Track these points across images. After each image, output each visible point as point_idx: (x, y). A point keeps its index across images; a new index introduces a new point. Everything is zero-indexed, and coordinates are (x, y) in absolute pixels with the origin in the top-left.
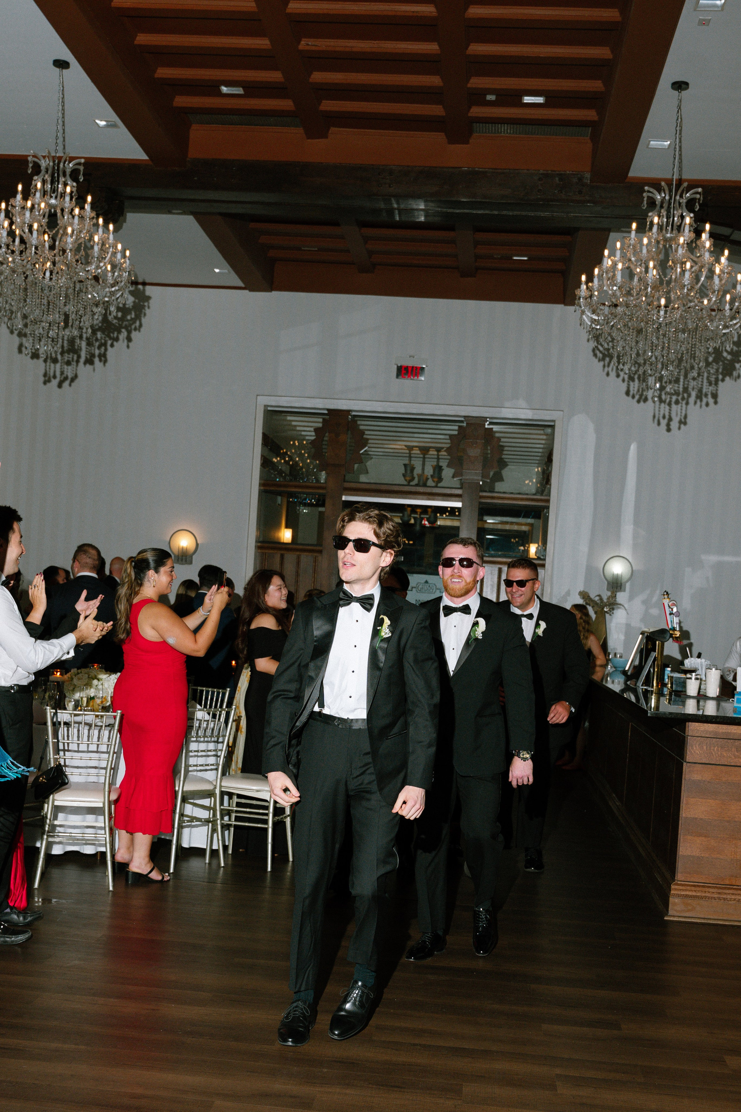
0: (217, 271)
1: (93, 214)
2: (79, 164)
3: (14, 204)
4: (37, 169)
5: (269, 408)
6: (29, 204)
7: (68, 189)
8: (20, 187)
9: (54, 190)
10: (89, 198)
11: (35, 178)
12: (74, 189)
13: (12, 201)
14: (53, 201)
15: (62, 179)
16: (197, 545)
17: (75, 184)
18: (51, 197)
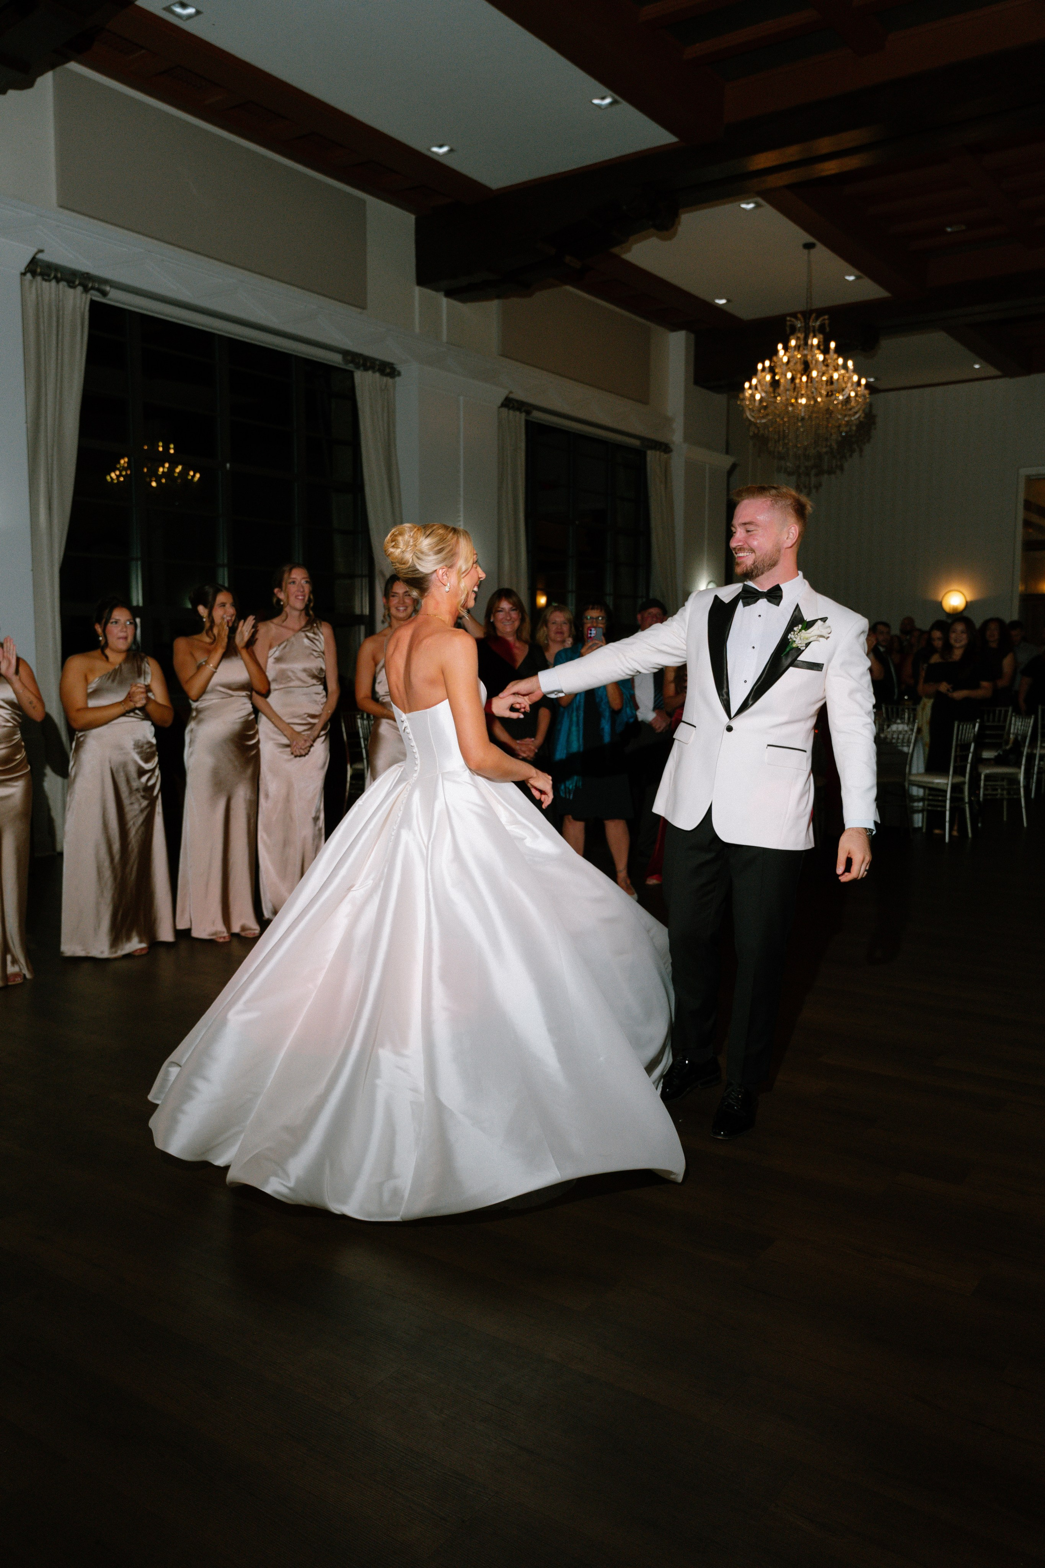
0: (977, 366)
1: (835, 356)
2: (824, 320)
3: (776, 361)
4: (793, 331)
5: (1032, 478)
6: (785, 359)
7: (815, 341)
8: (780, 346)
9: (806, 344)
10: (833, 345)
11: (792, 337)
12: (822, 340)
13: (775, 359)
14: (806, 352)
15: (811, 335)
16: (967, 602)
17: (821, 336)
18: (804, 349)
